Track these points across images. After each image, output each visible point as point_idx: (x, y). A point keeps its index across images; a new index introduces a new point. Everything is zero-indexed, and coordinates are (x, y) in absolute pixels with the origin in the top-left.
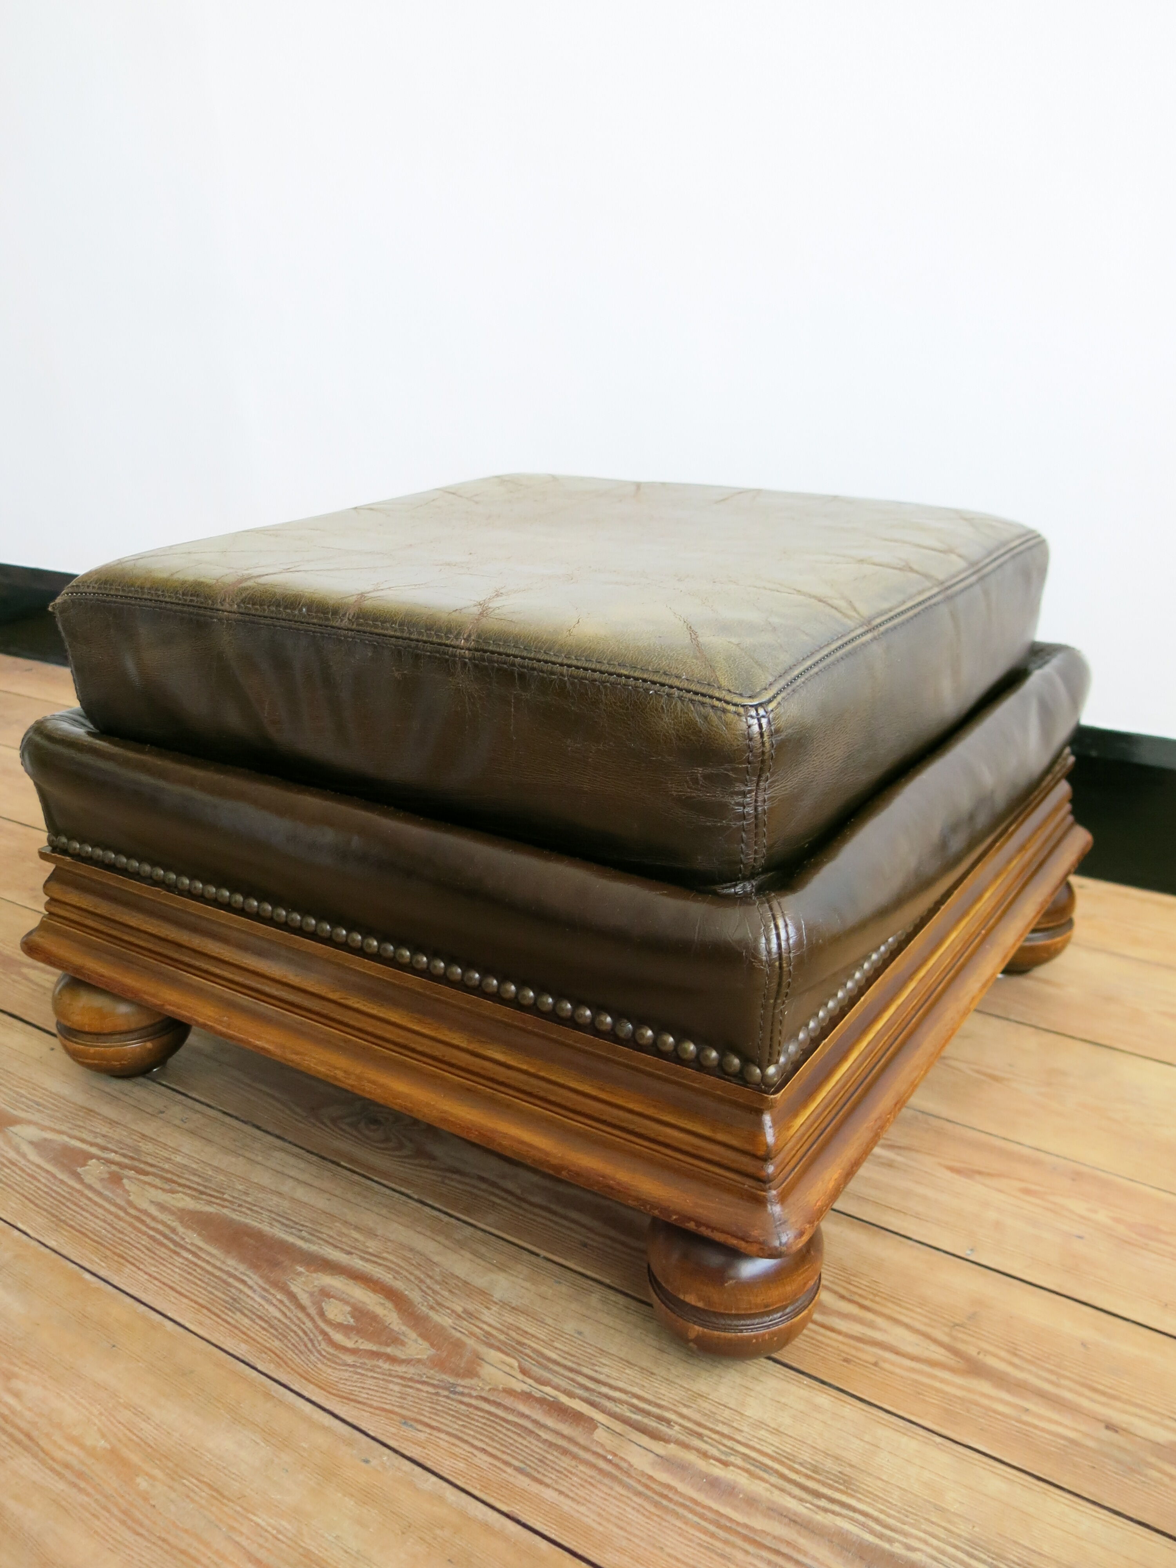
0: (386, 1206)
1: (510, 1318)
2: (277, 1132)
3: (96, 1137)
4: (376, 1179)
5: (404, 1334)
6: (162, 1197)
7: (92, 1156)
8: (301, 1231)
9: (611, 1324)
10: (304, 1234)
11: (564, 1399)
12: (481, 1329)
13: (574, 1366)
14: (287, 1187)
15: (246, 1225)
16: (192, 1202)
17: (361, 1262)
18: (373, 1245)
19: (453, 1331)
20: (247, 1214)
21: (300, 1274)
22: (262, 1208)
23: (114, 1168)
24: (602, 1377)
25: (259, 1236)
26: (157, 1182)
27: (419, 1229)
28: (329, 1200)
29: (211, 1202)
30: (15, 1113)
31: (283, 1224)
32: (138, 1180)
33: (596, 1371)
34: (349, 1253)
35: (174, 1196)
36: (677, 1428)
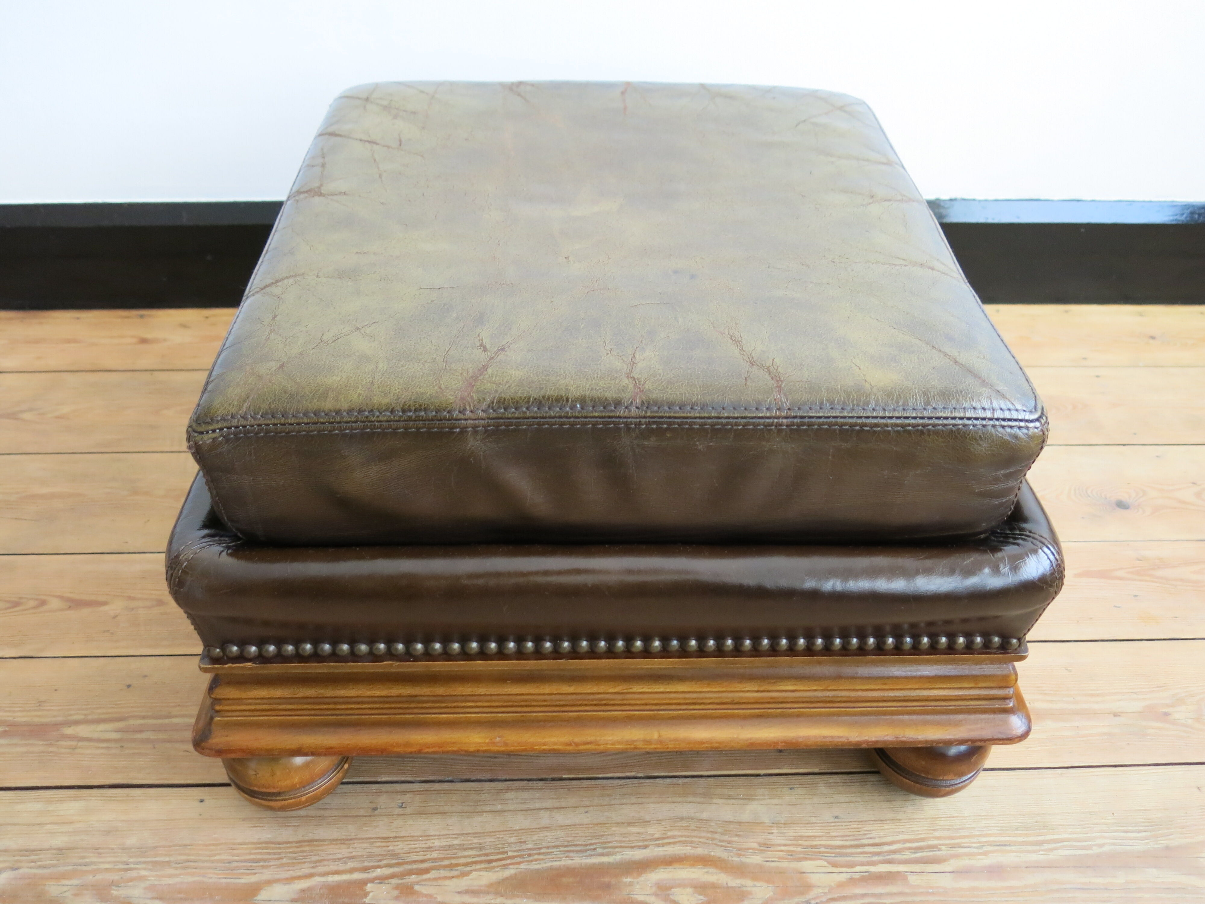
0: (631, 794)
1: (791, 832)
2: (488, 776)
3: (346, 863)
4: (600, 776)
5: (743, 886)
6: (464, 883)
7: (365, 882)
8: (595, 849)
9: (847, 800)
10: (599, 850)
11: (872, 869)
12: (782, 851)
13: (856, 842)
14: (545, 819)
15: (551, 869)
16: (490, 874)
17: (660, 849)
18: (654, 831)
19: (768, 864)
20: (543, 859)
21: (631, 884)
22: (548, 848)
23: (394, 881)
24: (877, 841)
25: (570, 871)
26: (443, 873)
27: (670, 800)
28: (587, 812)
29: (505, 865)
30: (243, 881)
31: (577, 851)
32: (426, 880)
33: (871, 838)
34: (646, 847)
35: (470, 877)
36: (943, 848)
